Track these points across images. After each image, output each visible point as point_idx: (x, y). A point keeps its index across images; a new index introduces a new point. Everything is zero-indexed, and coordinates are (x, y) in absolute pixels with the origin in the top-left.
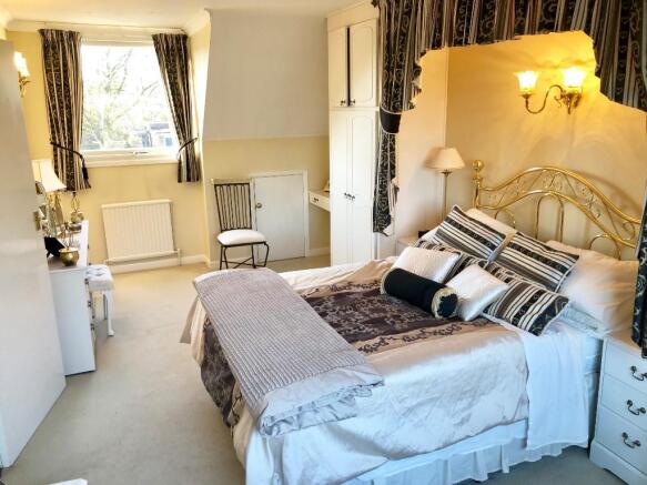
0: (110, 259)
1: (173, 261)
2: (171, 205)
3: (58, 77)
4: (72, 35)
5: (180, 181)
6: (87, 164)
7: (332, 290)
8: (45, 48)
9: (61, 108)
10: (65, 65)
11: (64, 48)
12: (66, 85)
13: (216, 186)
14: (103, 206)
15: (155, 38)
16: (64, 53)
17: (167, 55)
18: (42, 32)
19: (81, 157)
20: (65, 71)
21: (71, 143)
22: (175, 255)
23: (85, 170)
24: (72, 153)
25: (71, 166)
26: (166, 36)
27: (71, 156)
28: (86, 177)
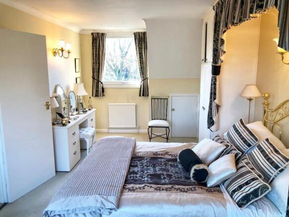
0: (110, 126)
1: (135, 131)
2: (136, 106)
3: (96, 51)
4: (103, 34)
5: (140, 96)
6: (104, 87)
7: (154, 154)
8: (93, 40)
9: (96, 63)
10: (99, 46)
11: (99, 40)
12: (99, 54)
13: (152, 99)
14: (109, 104)
15: (135, 34)
16: (99, 42)
17: (139, 41)
18: (92, 34)
19: (102, 83)
20: (99, 49)
21: (98, 77)
22: (136, 128)
23: (103, 89)
24: (98, 81)
25: (97, 87)
26: (139, 33)
27: (98, 83)
28: (103, 91)
